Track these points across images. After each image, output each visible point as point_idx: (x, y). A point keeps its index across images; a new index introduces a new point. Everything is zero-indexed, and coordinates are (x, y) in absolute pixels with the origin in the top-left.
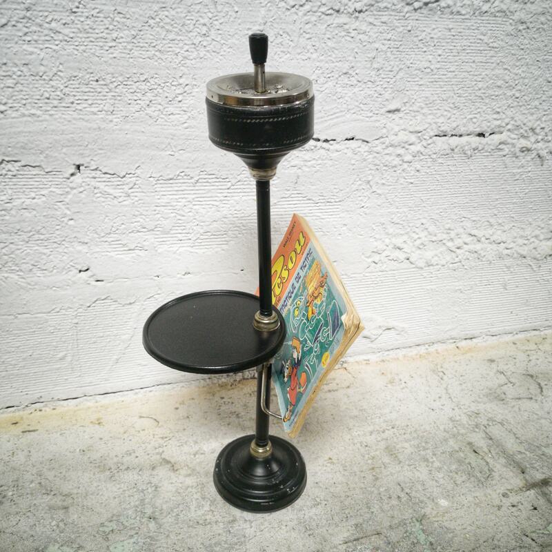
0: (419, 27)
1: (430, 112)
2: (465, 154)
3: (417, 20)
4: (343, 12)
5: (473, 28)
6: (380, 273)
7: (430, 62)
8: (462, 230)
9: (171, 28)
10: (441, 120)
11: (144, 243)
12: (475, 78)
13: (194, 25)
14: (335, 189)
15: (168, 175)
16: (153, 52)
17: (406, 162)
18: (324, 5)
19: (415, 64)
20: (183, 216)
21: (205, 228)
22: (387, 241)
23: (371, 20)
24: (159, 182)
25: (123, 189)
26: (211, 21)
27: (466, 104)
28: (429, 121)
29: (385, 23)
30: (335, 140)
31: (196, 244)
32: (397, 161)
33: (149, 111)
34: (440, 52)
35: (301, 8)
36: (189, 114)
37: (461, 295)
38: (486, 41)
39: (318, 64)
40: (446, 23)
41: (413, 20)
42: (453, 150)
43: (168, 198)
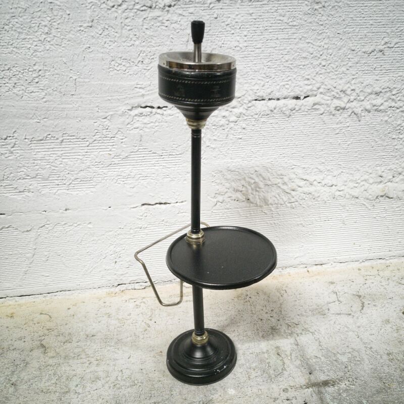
0: (224, 14)
1: (245, 81)
2: (285, 114)
3: (221, 9)
4: (155, 8)
5: (272, 11)
6: (226, 211)
7: (238, 41)
8: (294, 176)
9: (21, 30)
10: (256, 87)
11: (31, 187)
12: (281, 51)
13: (39, 26)
14: (174, 144)
15: (39, 137)
16: (11, 49)
17: (231, 122)
18: (138, 3)
19: (226, 44)
20: (57, 167)
21: (75, 176)
22: (227, 185)
23: (180, 12)
24: (33, 142)
25: (7, 148)
26: (50, 22)
27: (276, 74)
28: (246, 88)
29: (192, 13)
30: (167, 107)
31: (70, 188)
32: (223, 121)
33: (15, 91)
34: (245, 33)
35: (120, 8)
36: (46, 92)
37: (304, 228)
38: (286, 21)
39: (141, 49)
40: (246, 9)
41: (217, 9)
42: (272, 111)
43: (42, 154)
